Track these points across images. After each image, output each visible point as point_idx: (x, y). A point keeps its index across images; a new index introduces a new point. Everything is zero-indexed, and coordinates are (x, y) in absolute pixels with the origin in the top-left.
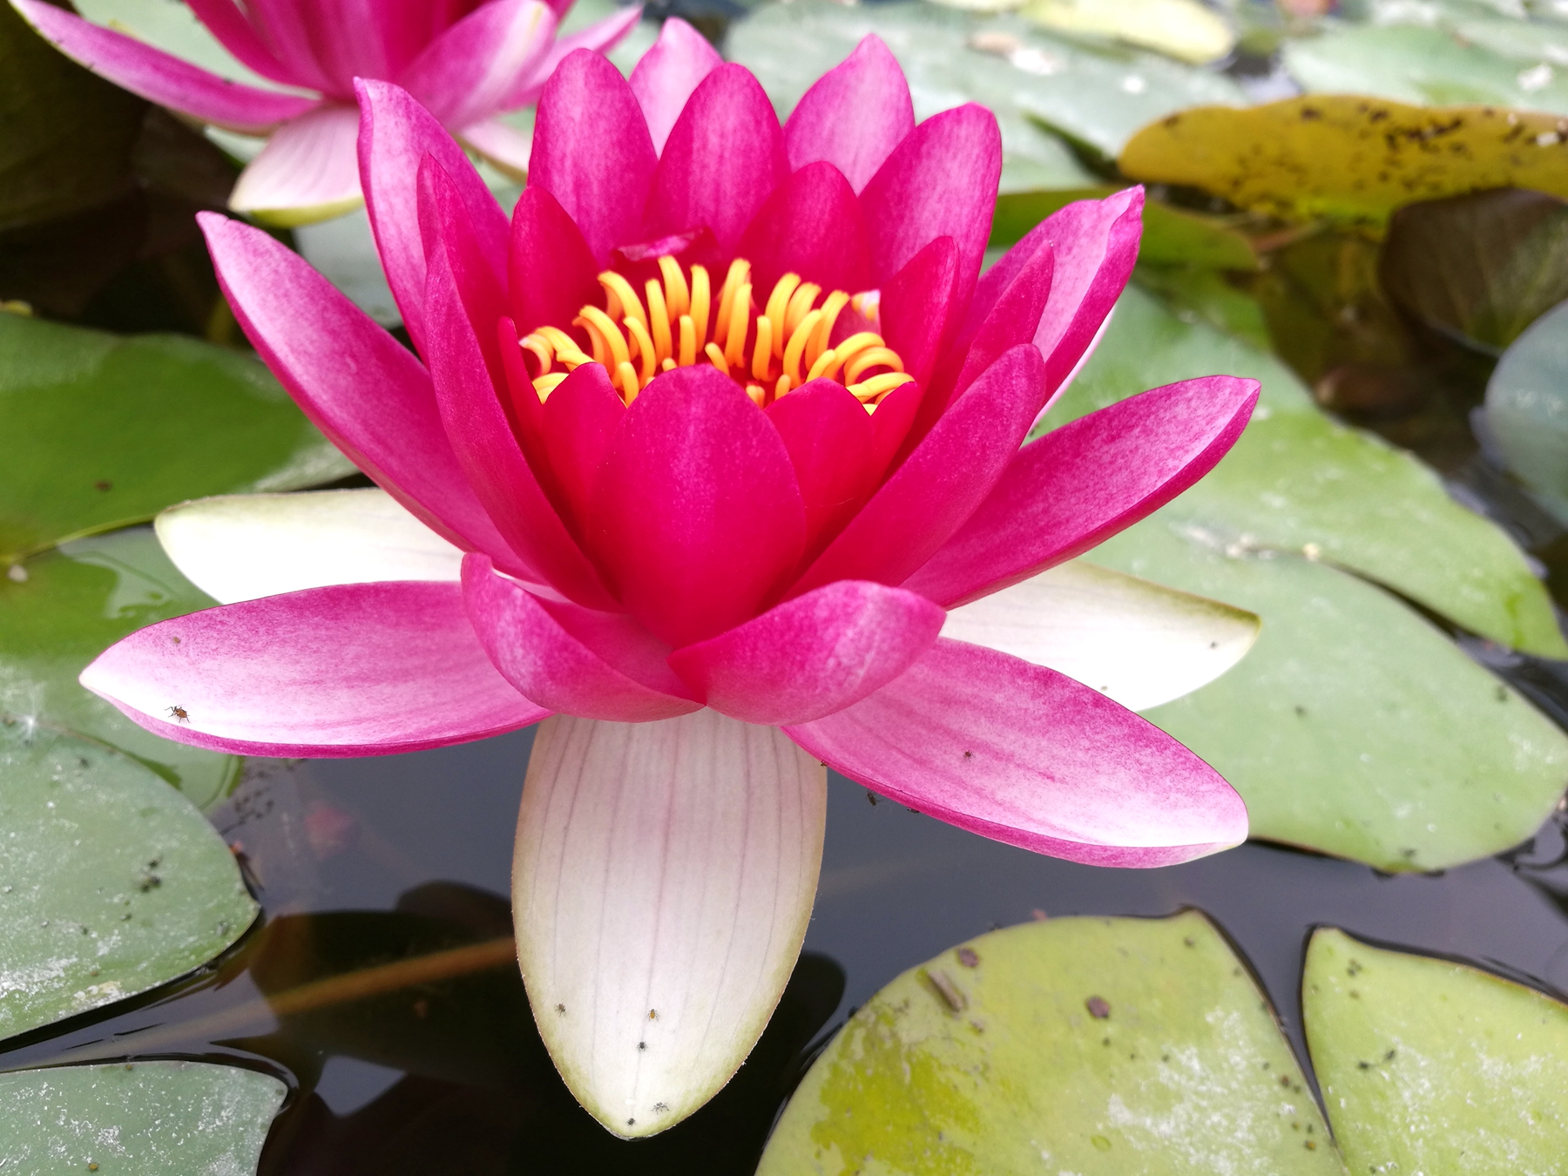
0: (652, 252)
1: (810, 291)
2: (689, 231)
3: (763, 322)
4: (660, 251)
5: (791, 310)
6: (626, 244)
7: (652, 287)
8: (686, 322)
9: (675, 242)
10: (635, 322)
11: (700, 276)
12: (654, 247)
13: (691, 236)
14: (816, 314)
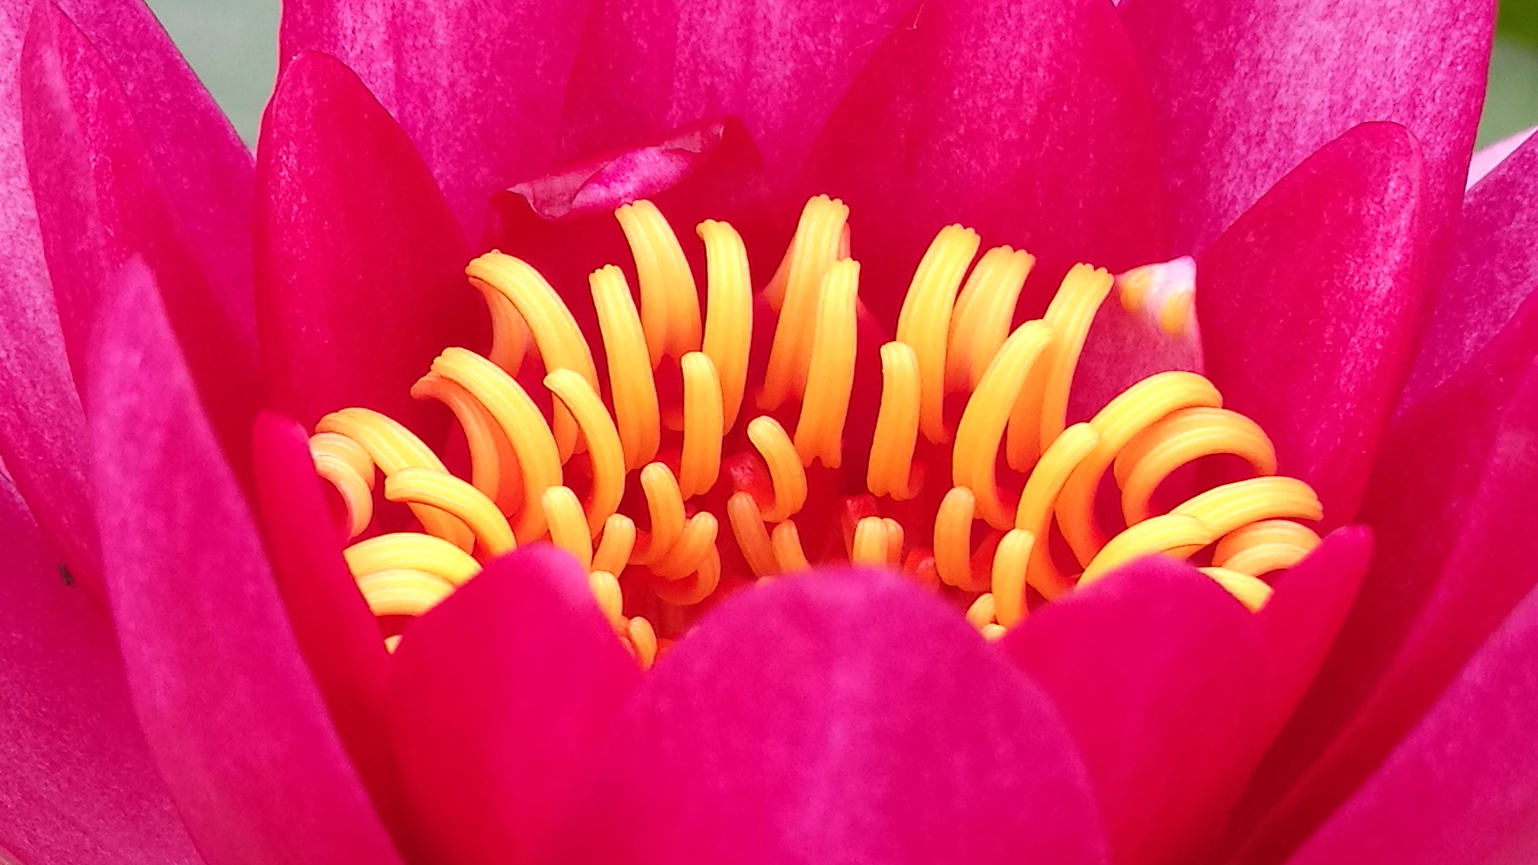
0: (598, 193)
1: (1008, 270)
2: (686, 129)
3: (896, 357)
4: (618, 190)
5: (962, 323)
6: (529, 177)
7: (608, 284)
8: (697, 368)
9: (653, 163)
10: (570, 381)
11: (725, 246)
12: (601, 179)
13: (693, 144)
14: (1033, 333)
